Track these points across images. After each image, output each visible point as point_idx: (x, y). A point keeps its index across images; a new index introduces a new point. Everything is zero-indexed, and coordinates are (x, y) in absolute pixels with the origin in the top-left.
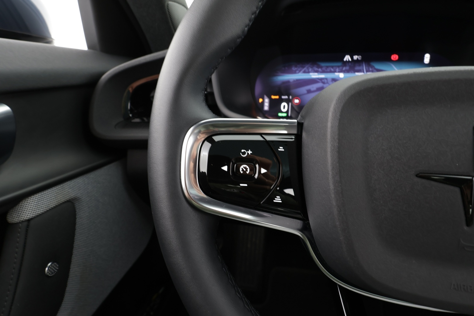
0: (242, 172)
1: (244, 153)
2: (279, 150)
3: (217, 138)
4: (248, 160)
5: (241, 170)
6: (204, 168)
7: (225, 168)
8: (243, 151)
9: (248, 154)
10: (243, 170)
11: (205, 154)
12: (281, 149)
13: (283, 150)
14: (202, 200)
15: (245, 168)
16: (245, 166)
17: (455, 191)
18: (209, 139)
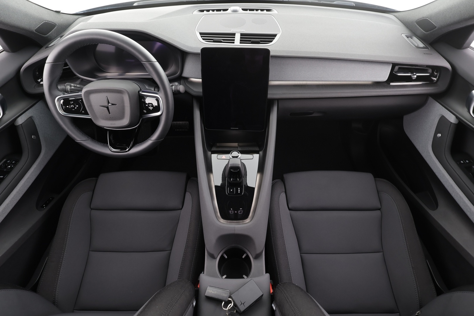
9: (73, 103)
12: (80, 100)
14: (65, 114)
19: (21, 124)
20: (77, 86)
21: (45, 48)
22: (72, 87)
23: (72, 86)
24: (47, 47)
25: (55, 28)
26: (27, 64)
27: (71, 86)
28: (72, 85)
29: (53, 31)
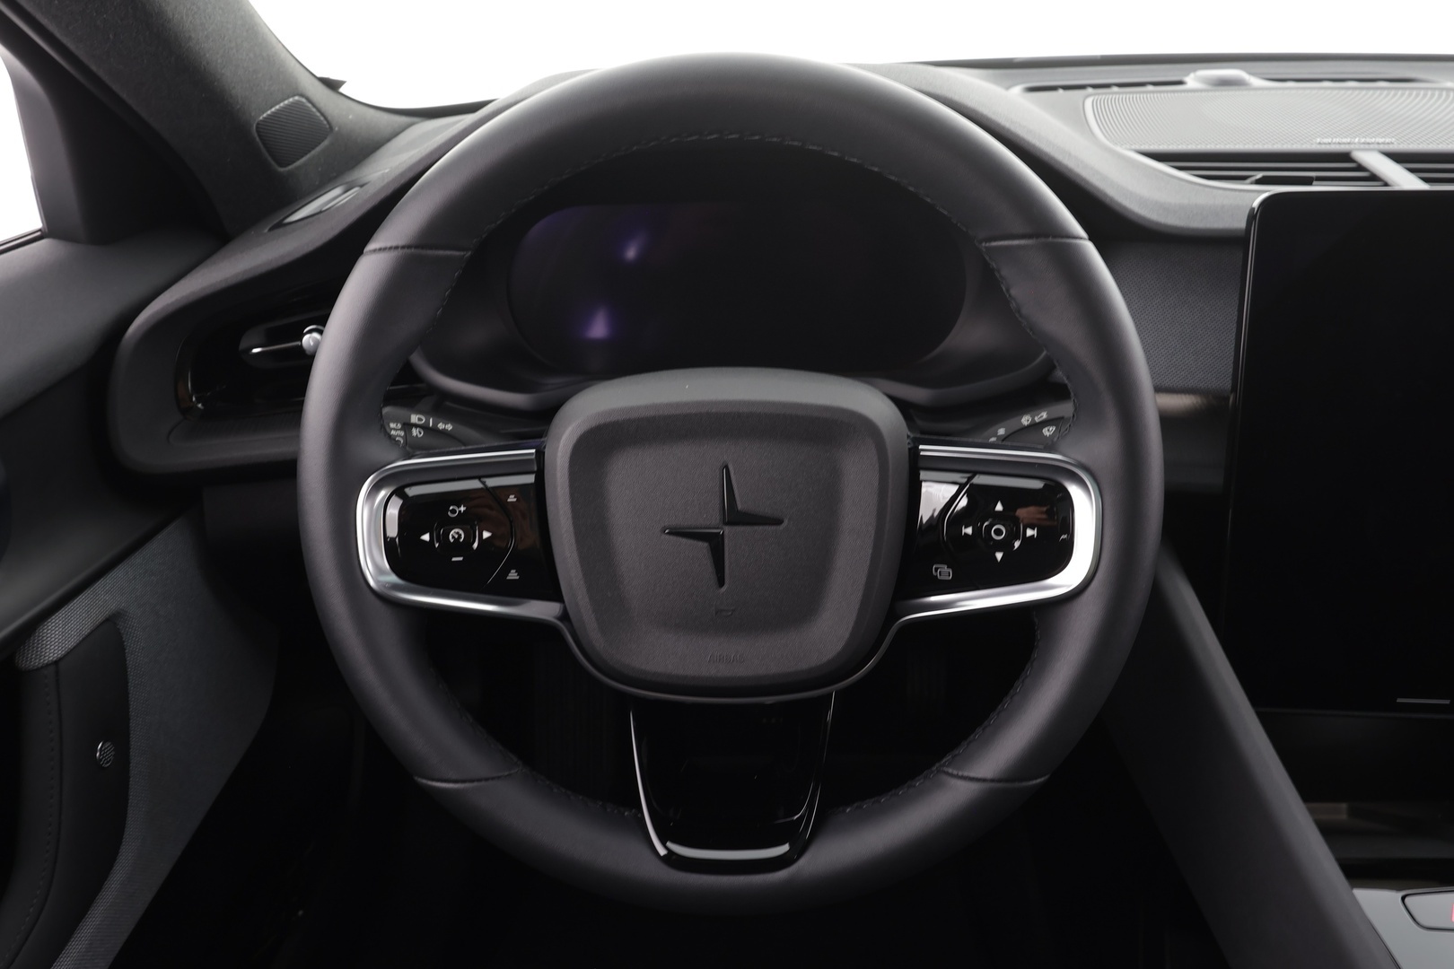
0: (452, 540)
1: (453, 511)
2: (509, 500)
3: (412, 492)
4: (460, 521)
5: (450, 537)
6: (393, 531)
7: (426, 537)
8: (451, 508)
9: (460, 511)
10: (453, 537)
11: (393, 511)
12: (512, 499)
13: (515, 500)
14: (395, 587)
15: (458, 533)
16: (457, 530)
17: (703, 546)
18: (399, 492)
19: (56, 663)
20: (441, 426)
21: (270, 230)
22: (415, 432)
23: (416, 426)
24: (280, 225)
25: (326, 143)
26: (173, 299)
27: (407, 426)
28: (414, 419)
29: (313, 152)
